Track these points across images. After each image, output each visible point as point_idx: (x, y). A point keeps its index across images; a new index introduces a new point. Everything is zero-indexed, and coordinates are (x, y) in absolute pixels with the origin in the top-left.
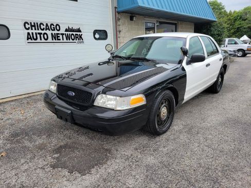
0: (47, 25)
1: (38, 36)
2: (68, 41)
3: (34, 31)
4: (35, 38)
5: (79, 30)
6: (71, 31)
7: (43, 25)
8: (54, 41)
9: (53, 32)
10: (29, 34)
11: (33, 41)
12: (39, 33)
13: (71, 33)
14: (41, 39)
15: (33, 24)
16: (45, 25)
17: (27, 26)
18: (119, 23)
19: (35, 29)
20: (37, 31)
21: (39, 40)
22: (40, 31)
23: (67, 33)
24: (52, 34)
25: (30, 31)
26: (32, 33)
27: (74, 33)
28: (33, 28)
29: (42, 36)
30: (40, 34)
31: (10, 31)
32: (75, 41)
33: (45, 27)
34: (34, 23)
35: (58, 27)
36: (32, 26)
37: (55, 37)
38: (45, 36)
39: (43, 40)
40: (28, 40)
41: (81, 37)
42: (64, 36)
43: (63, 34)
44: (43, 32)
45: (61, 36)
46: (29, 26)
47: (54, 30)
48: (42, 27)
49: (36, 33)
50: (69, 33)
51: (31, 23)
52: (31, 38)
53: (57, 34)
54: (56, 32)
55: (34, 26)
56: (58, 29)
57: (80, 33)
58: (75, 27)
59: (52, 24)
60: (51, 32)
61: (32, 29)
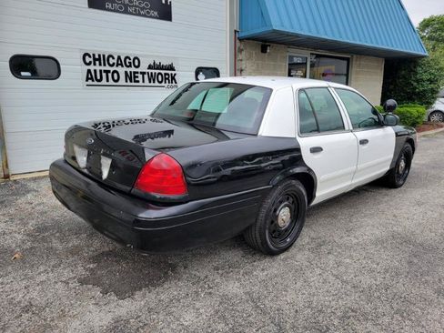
0: (119, 58)
1: (104, 75)
2: (152, 84)
3: (98, 68)
4: (99, 78)
5: (171, 68)
6: (157, 69)
7: (113, 58)
8: (129, 83)
9: (129, 70)
10: (89, 71)
11: (96, 83)
12: (105, 71)
13: (157, 71)
14: (108, 81)
15: (97, 57)
16: (116, 58)
17: (88, 59)
18: (240, 57)
19: (100, 65)
20: (103, 68)
21: (104, 82)
22: (107, 68)
23: (150, 71)
24: (126, 72)
25: (92, 68)
26: (95, 71)
27: (163, 72)
28: (97, 62)
29: (110, 75)
30: (107, 72)
31: (61, 66)
32: (163, 84)
33: (115, 61)
34: (99, 55)
35: (136, 61)
36: (95, 60)
37: (131, 77)
38: (115, 75)
39: (111, 82)
40: (87, 80)
41: (173, 78)
42: (146, 76)
43: (143, 73)
44: (112, 69)
45: (140, 76)
46: (91, 59)
47: (130, 66)
48: (111, 61)
49: (101, 71)
50: (153, 71)
51: (94, 55)
52: (92, 79)
53: (135, 73)
54: (133, 69)
55: (99, 59)
56: (137, 64)
57: (173, 72)
58: (165, 63)
59: (127, 57)
60: (125, 69)
61: (95, 64)
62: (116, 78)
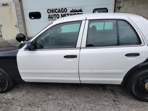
0: (59, 9)
3: (52, 14)
4: (52, 17)
5: (81, 11)
6: (74, 12)
7: (57, 10)
9: (62, 13)
10: (49, 15)
11: (51, 19)
12: (54, 15)
14: (55, 18)
15: (52, 10)
16: (58, 9)
22: (55, 13)
23: (71, 13)
24: (62, 14)
25: (50, 14)
26: (51, 15)
28: (52, 12)
29: (56, 16)
30: (55, 15)
33: (58, 11)
34: (52, 9)
38: (58, 16)
43: (68, 14)
44: (56, 14)
46: (50, 11)
47: (63, 12)
48: (56, 11)
51: (51, 10)
52: (50, 18)
53: (65, 14)
54: (64, 13)
55: (52, 11)
56: (66, 11)
59: (62, 9)
61: (51, 13)
62: (58, 17)
